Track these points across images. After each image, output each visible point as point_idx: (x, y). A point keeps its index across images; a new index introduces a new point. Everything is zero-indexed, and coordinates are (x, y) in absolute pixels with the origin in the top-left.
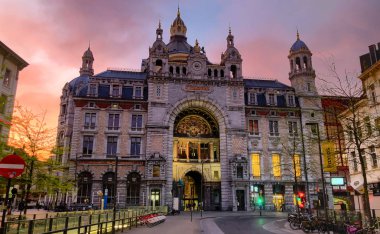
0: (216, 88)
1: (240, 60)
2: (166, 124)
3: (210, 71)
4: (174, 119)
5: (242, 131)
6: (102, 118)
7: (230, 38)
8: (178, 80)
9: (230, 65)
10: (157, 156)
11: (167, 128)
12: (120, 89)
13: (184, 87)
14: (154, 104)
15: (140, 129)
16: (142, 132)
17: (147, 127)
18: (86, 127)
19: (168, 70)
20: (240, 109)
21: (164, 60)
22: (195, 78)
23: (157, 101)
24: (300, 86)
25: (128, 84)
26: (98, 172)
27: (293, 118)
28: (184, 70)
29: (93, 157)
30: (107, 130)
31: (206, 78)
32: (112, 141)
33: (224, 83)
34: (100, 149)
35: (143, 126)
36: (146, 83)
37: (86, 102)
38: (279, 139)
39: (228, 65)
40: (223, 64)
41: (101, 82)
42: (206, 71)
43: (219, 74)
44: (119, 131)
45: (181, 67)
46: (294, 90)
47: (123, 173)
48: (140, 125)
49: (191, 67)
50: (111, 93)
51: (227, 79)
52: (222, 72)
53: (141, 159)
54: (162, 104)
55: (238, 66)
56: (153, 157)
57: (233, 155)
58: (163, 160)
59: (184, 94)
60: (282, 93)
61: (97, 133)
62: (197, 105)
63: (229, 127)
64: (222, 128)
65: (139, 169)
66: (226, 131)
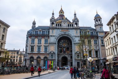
0: (71, 30)
1: (78, 21)
2: (55, 42)
3: (69, 25)
4: (57, 40)
6: (36, 41)
7: (75, 15)
8: (58, 29)
9: (75, 23)
12: (41, 32)
13: (60, 30)
14: (51, 36)
15: (47, 44)
16: (48, 45)
17: (49, 43)
18: (32, 44)
19: (55, 25)
20: (78, 36)
21: (54, 22)
22: (64, 27)
23: (52, 35)
24: (98, 29)
25: (44, 30)
26: (35, 57)
27: (95, 39)
28: (61, 25)
29: (34, 53)
30: (38, 44)
32: (39, 48)
33: (73, 29)
34: (36, 50)
36: (49, 30)
37: (32, 36)
38: (91, 46)
40: (73, 22)
41: (36, 30)
42: (67, 25)
44: (41, 45)
46: (96, 30)
47: (42, 57)
48: (47, 42)
49: (63, 24)
50: (39, 33)
51: (74, 27)
52: (73, 25)
53: (48, 53)
54: (54, 36)
55: (77, 23)
56: (51, 52)
57: (76, 51)
58: (54, 53)
59: (61, 33)
60: (92, 31)
61: (35, 45)
62: (65, 36)
63: (75, 42)
64: (73, 43)
65: (47, 56)
66: (74, 44)
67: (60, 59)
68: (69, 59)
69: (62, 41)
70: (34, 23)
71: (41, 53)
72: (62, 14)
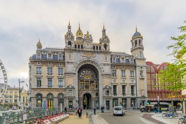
0: (97, 55)
1: (108, 41)
2: (74, 72)
3: (94, 47)
4: (78, 70)
5: (109, 75)
6: (44, 69)
7: (104, 31)
8: (79, 51)
10: (70, 86)
11: (75, 74)
12: (52, 55)
13: (82, 54)
14: (68, 63)
15: (62, 75)
16: (63, 76)
17: (65, 73)
18: (37, 74)
19: (74, 46)
20: (108, 65)
21: (72, 41)
22: (87, 50)
23: (70, 61)
24: (136, 54)
25: (56, 54)
26: (45, 94)
27: (132, 69)
28: (82, 46)
29: (42, 87)
30: (47, 75)
31: (92, 50)
32: (50, 80)
33: (101, 52)
34: (45, 84)
35: (64, 73)
36: (64, 53)
37: (36, 62)
38: (126, 78)
39: (103, 44)
40: (101, 43)
41: (43, 53)
42: (92, 47)
43: (99, 48)
44: (52, 75)
45: (80, 45)
46: (133, 57)
47: (55, 94)
48: (62, 73)
49: (85, 45)
50: (48, 57)
51: (102, 50)
52: (100, 47)
53: (63, 88)
54: (72, 63)
55: (107, 44)
56: (68, 87)
57: (105, 86)
58: (73, 88)
59: (82, 58)
60: (127, 58)
61: (42, 76)
62: (88, 63)
63: (103, 73)
64: (100, 74)
65: (63, 92)
66: (102, 75)
67: (82, 96)
68: (94, 97)
69: (84, 72)
70: (39, 46)
71: (53, 87)
72: (81, 36)
